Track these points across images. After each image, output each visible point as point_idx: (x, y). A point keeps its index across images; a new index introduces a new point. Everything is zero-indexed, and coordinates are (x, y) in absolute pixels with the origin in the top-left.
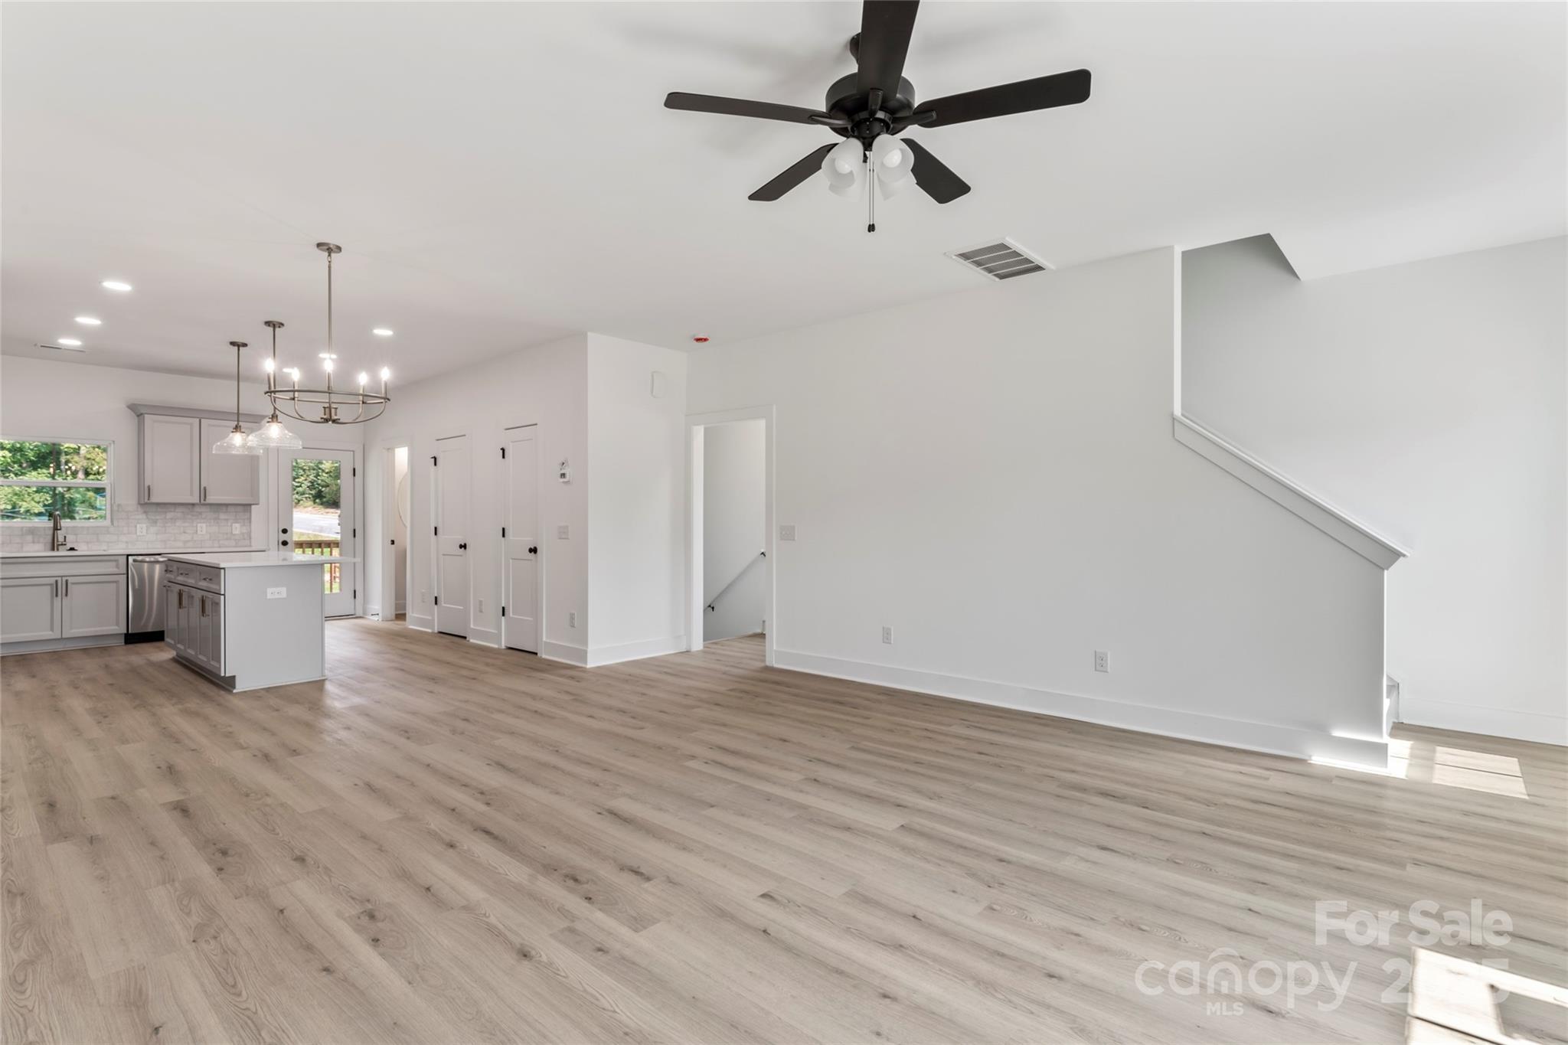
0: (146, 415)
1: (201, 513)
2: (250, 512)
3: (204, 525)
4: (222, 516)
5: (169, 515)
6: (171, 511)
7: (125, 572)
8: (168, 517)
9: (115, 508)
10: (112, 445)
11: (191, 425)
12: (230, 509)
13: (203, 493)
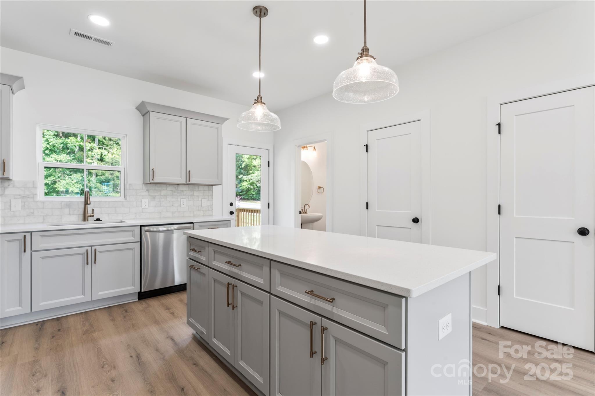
0: (150, 112)
1: (183, 191)
2: (212, 191)
3: (185, 200)
4: (196, 193)
5: (163, 193)
6: (164, 190)
7: (139, 240)
8: (162, 194)
9: (128, 187)
10: (125, 138)
11: (180, 122)
12: (201, 188)
13: (188, 175)
